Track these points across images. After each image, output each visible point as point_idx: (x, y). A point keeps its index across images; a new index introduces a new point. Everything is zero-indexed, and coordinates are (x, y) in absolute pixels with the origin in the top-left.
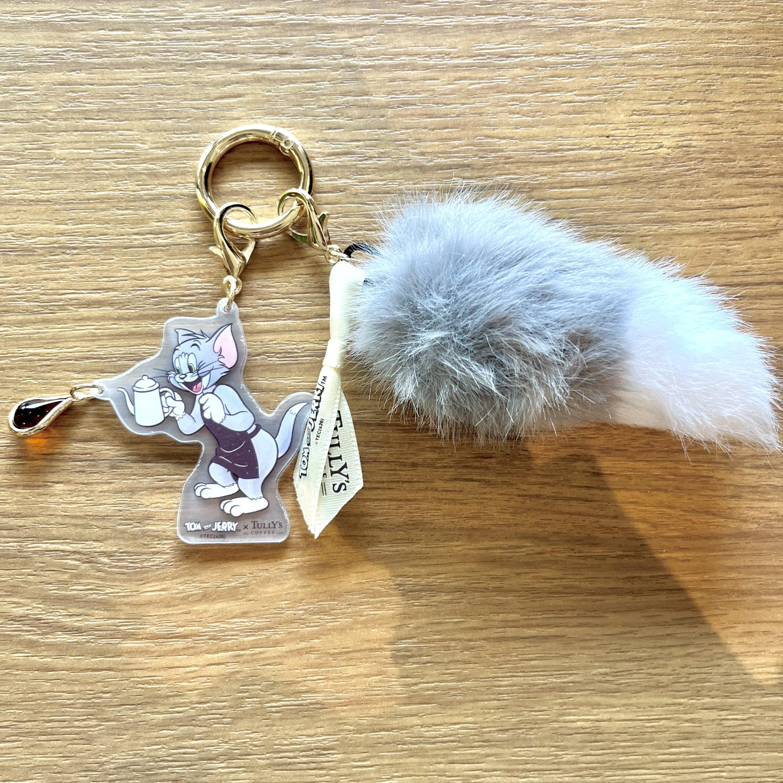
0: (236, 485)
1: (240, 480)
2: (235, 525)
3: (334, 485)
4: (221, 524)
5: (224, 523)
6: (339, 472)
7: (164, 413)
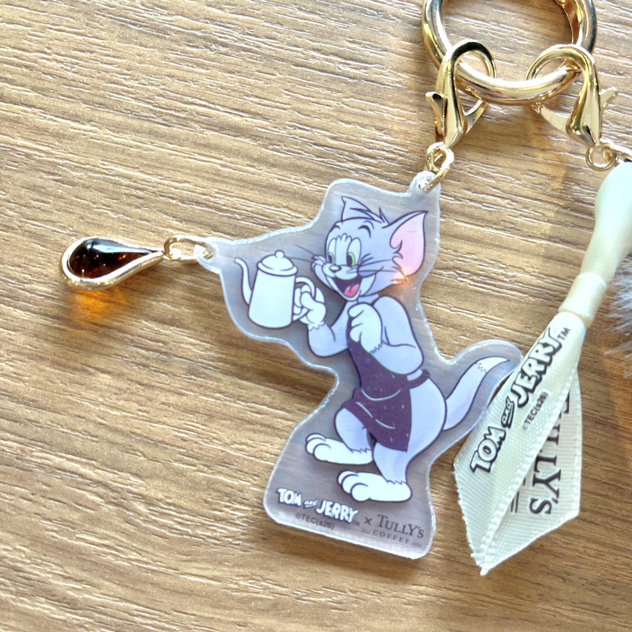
0: (369, 453)
1: (378, 446)
2: (353, 513)
3: (533, 501)
4: (332, 506)
5: (337, 505)
6: (547, 482)
7: (293, 314)
